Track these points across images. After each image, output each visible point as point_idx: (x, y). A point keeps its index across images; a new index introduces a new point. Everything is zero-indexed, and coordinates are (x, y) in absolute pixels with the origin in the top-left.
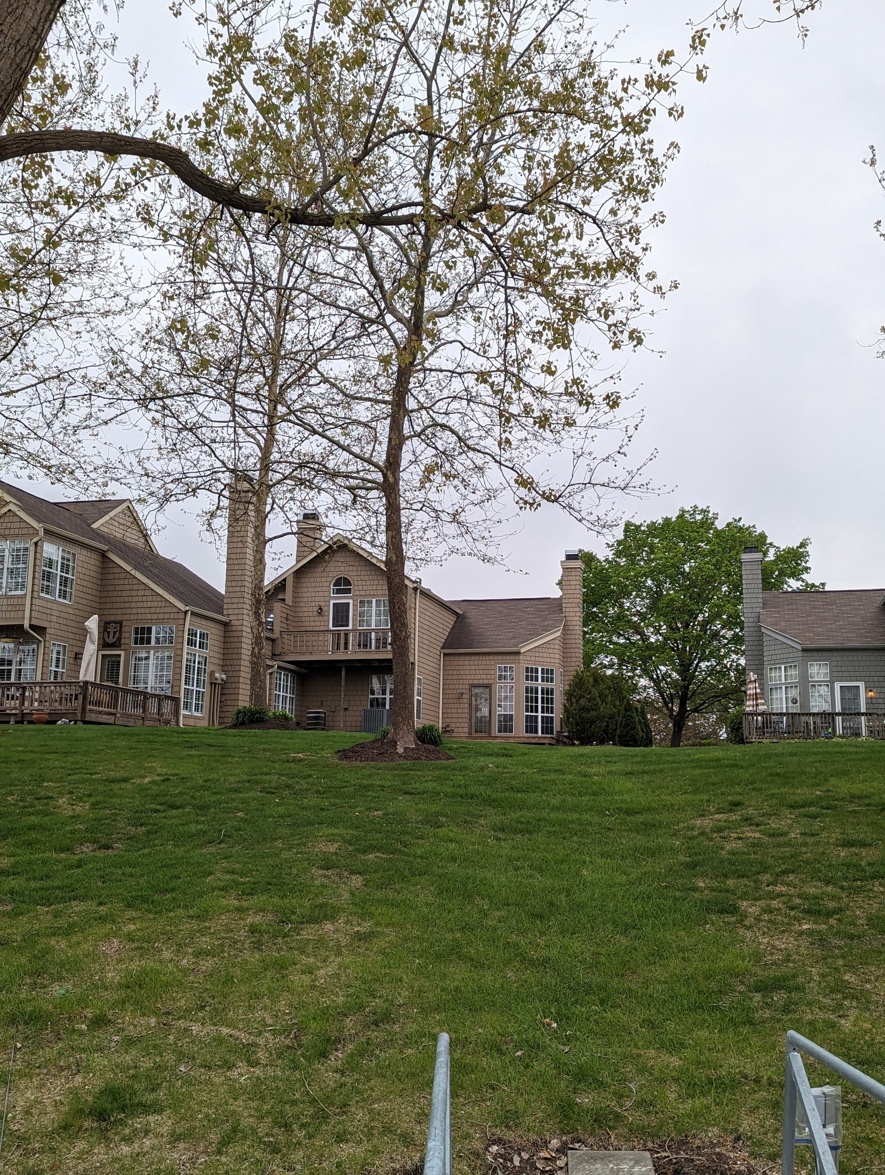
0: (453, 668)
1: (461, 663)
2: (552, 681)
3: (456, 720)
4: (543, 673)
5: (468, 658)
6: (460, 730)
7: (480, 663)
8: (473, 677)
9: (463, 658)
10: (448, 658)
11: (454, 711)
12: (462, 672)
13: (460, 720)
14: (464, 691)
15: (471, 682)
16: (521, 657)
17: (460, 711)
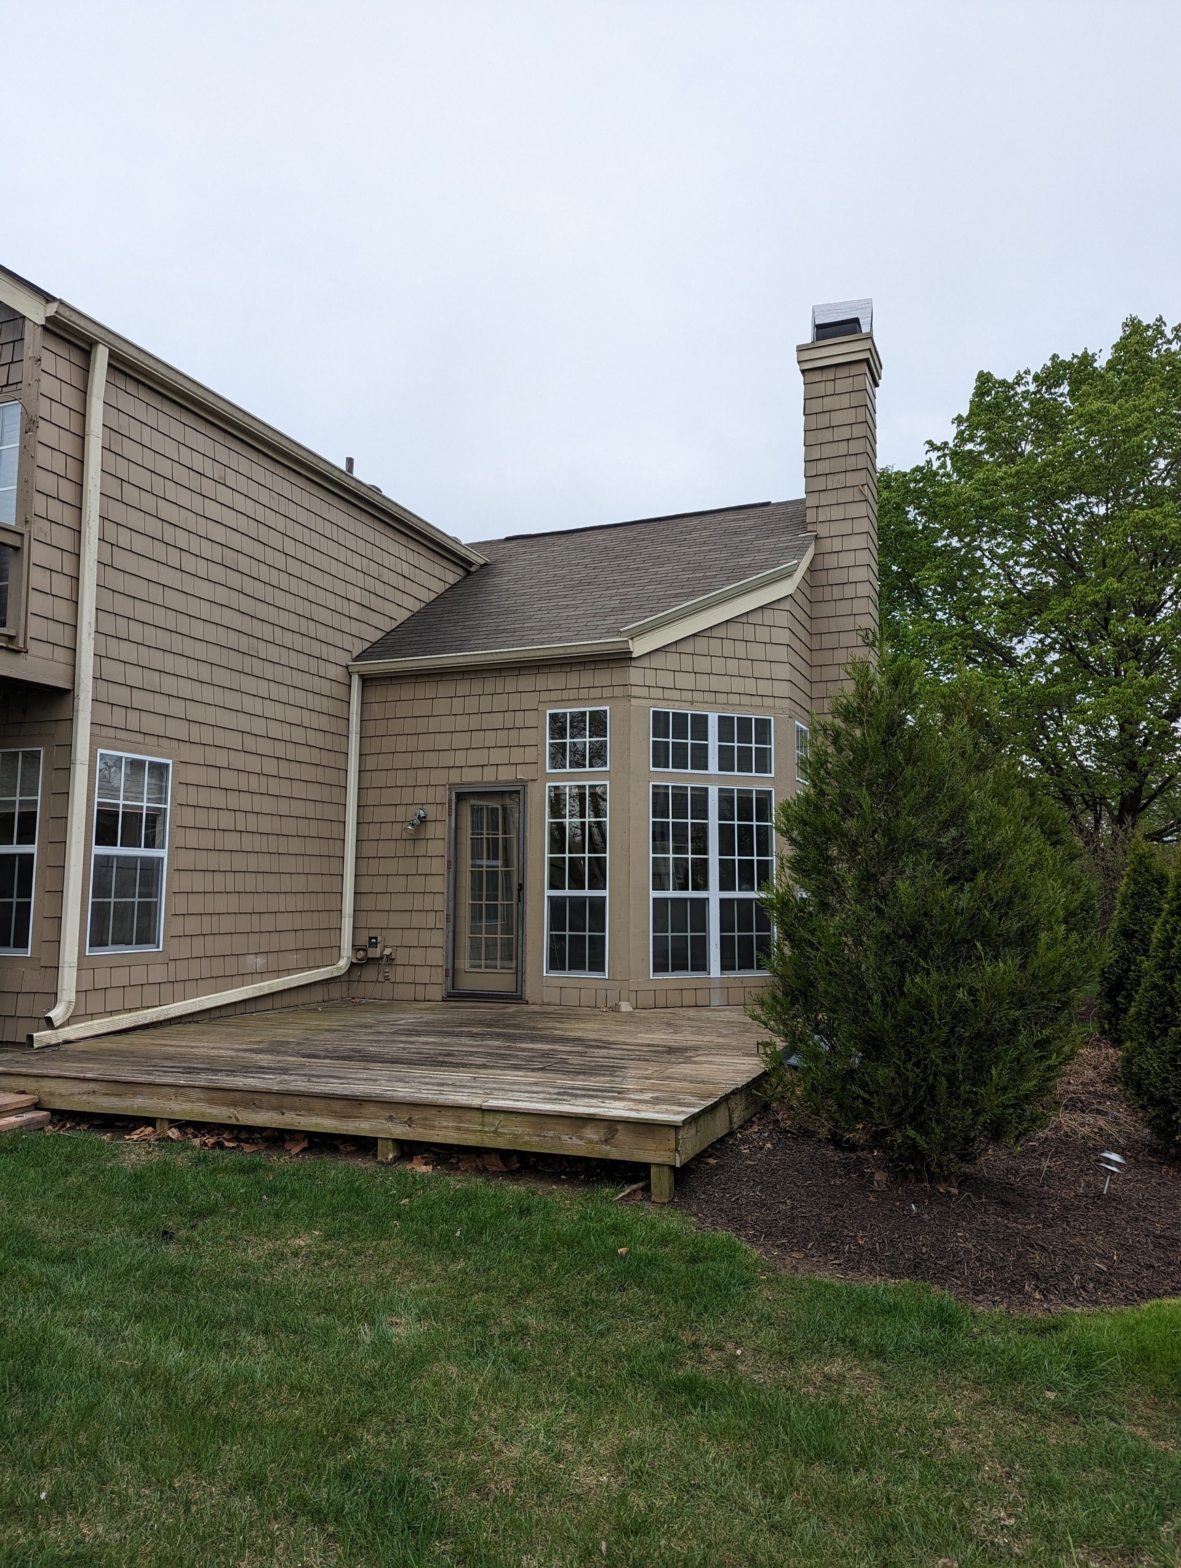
0: (395, 727)
1: (421, 708)
2: (763, 766)
3: (403, 920)
4: (725, 733)
5: (446, 688)
6: (417, 956)
7: (485, 702)
8: (460, 758)
9: (429, 690)
10: (377, 694)
11: (397, 884)
12: (425, 742)
13: (417, 920)
14: (432, 813)
15: (455, 776)
16: (635, 675)
17: (417, 884)
